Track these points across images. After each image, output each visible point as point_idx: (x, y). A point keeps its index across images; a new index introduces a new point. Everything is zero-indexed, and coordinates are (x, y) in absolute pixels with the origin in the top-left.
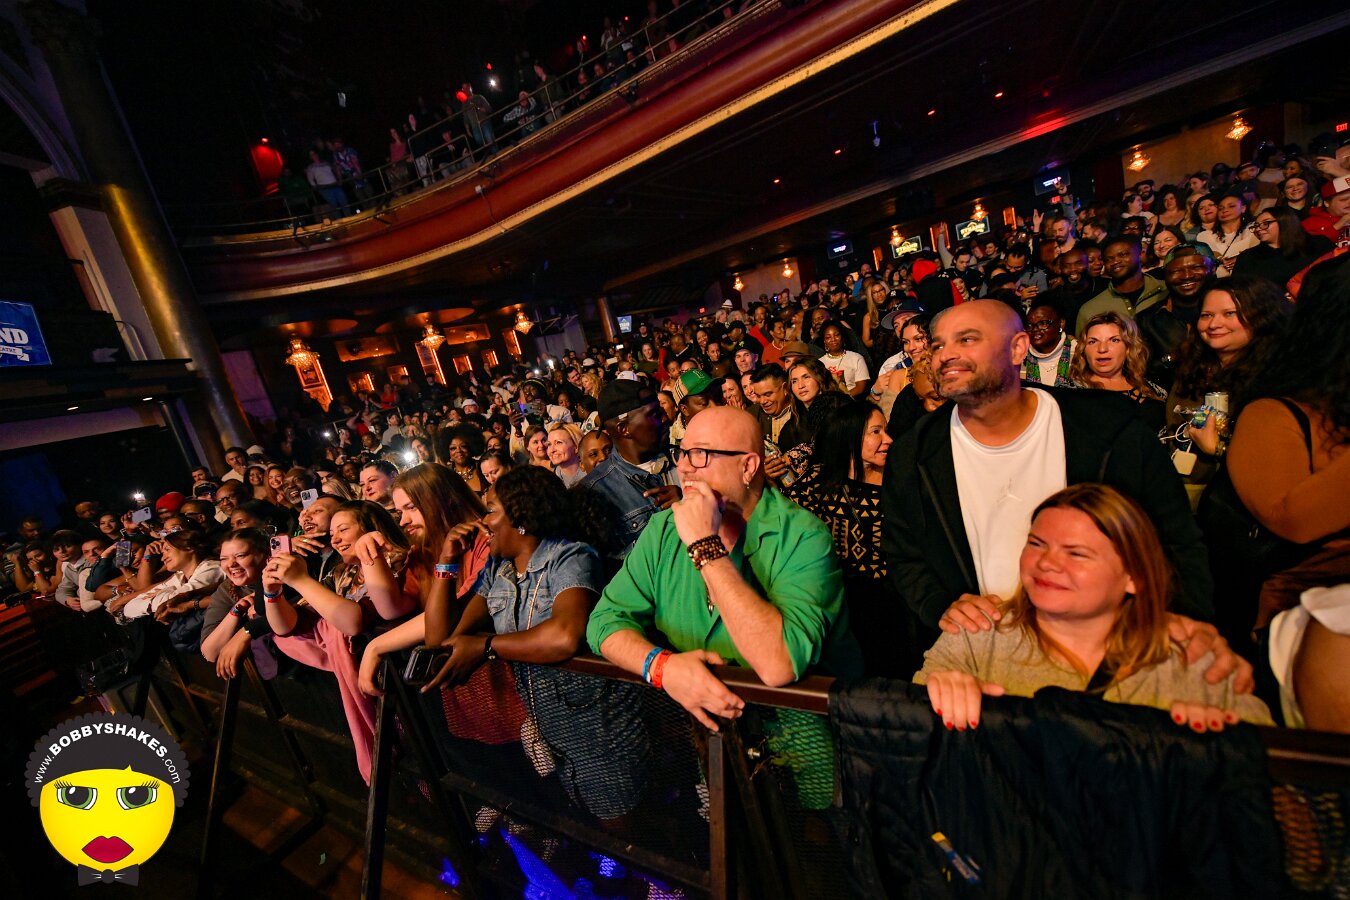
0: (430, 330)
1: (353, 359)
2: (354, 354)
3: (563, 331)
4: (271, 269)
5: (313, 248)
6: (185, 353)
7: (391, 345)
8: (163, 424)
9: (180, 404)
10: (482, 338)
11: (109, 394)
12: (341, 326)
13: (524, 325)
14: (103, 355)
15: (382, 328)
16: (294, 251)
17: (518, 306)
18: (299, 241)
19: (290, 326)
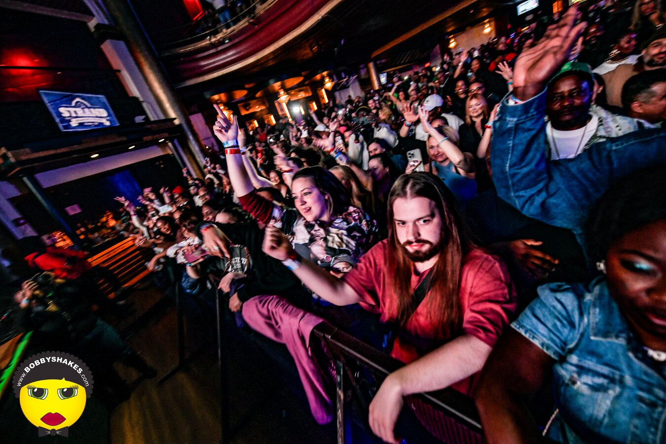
0: (282, 92)
1: (247, 113)
2: (247, 110)
3: (348, 87)
4: (203, 63)
5: (220, 48)
6: (172, 114)
7: (263, 104)
8: (170, 153)
9: (176, 141)
10: (307, 95)
11: (145, 138)
12: (240, 94)
13: (329, 85)
14: (139, 119)
15: (258, 95)
16: (211, 51)
17: (325, 73)
18: (213, 45)
19: (216, 97)
